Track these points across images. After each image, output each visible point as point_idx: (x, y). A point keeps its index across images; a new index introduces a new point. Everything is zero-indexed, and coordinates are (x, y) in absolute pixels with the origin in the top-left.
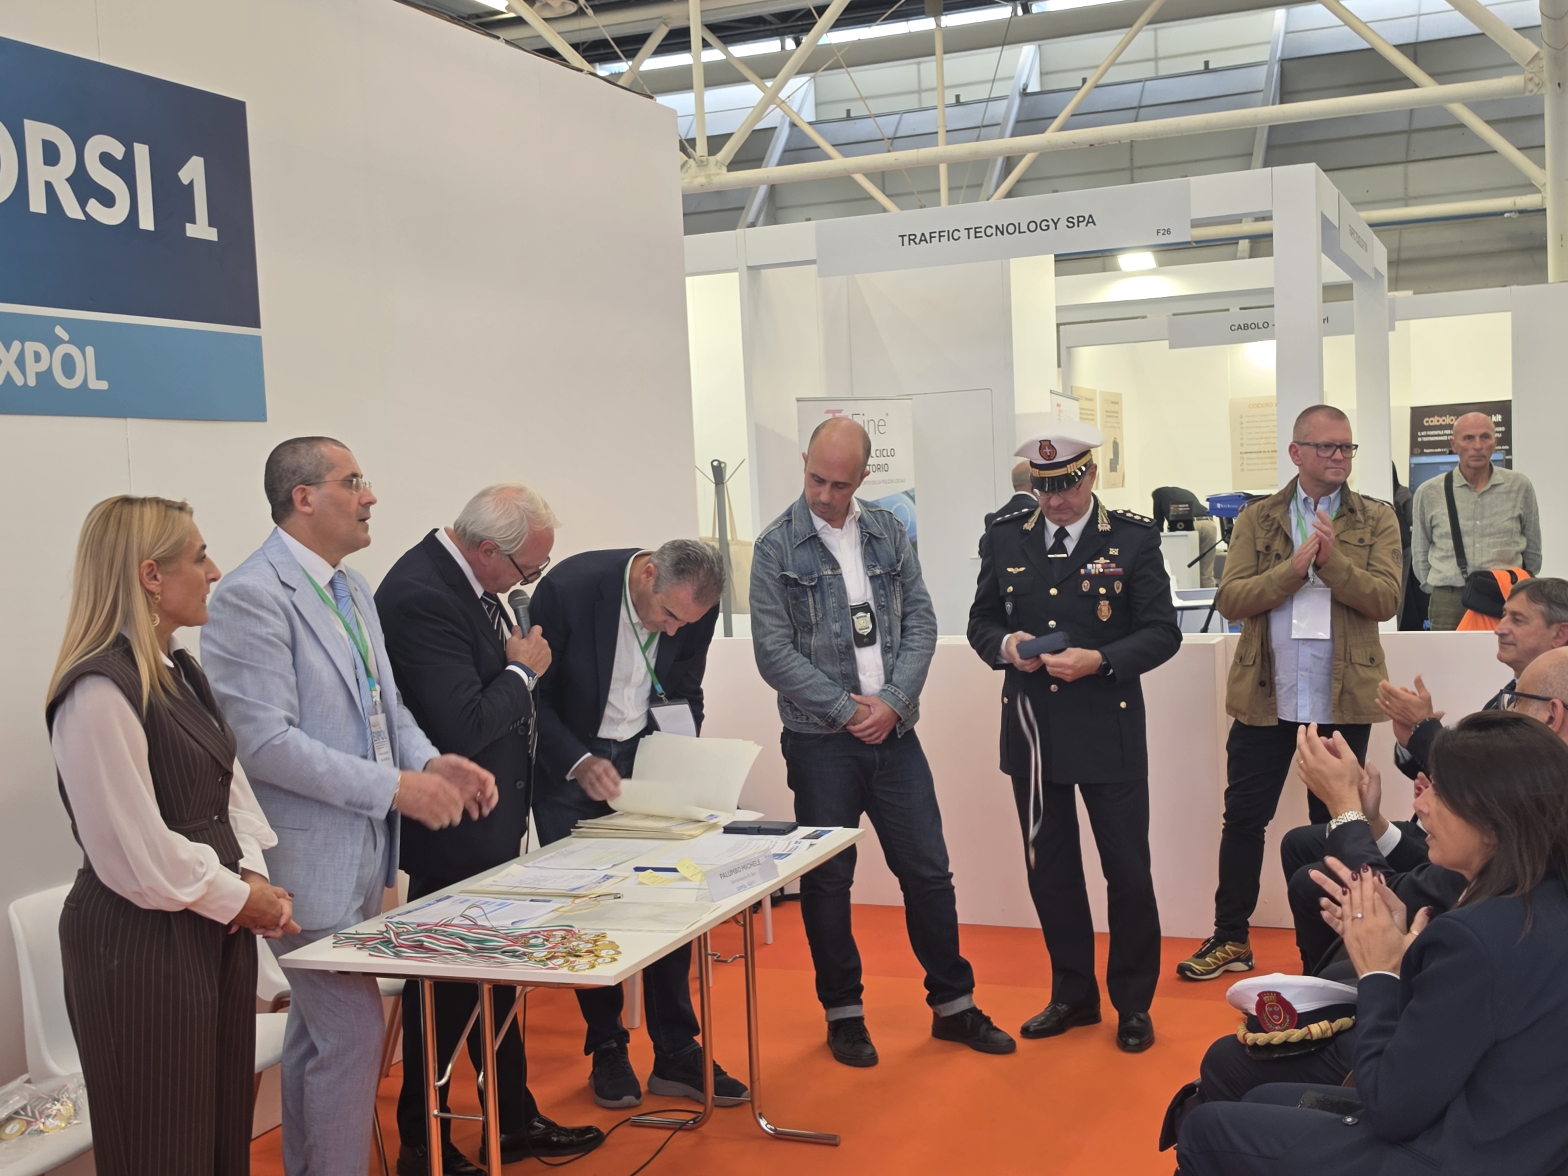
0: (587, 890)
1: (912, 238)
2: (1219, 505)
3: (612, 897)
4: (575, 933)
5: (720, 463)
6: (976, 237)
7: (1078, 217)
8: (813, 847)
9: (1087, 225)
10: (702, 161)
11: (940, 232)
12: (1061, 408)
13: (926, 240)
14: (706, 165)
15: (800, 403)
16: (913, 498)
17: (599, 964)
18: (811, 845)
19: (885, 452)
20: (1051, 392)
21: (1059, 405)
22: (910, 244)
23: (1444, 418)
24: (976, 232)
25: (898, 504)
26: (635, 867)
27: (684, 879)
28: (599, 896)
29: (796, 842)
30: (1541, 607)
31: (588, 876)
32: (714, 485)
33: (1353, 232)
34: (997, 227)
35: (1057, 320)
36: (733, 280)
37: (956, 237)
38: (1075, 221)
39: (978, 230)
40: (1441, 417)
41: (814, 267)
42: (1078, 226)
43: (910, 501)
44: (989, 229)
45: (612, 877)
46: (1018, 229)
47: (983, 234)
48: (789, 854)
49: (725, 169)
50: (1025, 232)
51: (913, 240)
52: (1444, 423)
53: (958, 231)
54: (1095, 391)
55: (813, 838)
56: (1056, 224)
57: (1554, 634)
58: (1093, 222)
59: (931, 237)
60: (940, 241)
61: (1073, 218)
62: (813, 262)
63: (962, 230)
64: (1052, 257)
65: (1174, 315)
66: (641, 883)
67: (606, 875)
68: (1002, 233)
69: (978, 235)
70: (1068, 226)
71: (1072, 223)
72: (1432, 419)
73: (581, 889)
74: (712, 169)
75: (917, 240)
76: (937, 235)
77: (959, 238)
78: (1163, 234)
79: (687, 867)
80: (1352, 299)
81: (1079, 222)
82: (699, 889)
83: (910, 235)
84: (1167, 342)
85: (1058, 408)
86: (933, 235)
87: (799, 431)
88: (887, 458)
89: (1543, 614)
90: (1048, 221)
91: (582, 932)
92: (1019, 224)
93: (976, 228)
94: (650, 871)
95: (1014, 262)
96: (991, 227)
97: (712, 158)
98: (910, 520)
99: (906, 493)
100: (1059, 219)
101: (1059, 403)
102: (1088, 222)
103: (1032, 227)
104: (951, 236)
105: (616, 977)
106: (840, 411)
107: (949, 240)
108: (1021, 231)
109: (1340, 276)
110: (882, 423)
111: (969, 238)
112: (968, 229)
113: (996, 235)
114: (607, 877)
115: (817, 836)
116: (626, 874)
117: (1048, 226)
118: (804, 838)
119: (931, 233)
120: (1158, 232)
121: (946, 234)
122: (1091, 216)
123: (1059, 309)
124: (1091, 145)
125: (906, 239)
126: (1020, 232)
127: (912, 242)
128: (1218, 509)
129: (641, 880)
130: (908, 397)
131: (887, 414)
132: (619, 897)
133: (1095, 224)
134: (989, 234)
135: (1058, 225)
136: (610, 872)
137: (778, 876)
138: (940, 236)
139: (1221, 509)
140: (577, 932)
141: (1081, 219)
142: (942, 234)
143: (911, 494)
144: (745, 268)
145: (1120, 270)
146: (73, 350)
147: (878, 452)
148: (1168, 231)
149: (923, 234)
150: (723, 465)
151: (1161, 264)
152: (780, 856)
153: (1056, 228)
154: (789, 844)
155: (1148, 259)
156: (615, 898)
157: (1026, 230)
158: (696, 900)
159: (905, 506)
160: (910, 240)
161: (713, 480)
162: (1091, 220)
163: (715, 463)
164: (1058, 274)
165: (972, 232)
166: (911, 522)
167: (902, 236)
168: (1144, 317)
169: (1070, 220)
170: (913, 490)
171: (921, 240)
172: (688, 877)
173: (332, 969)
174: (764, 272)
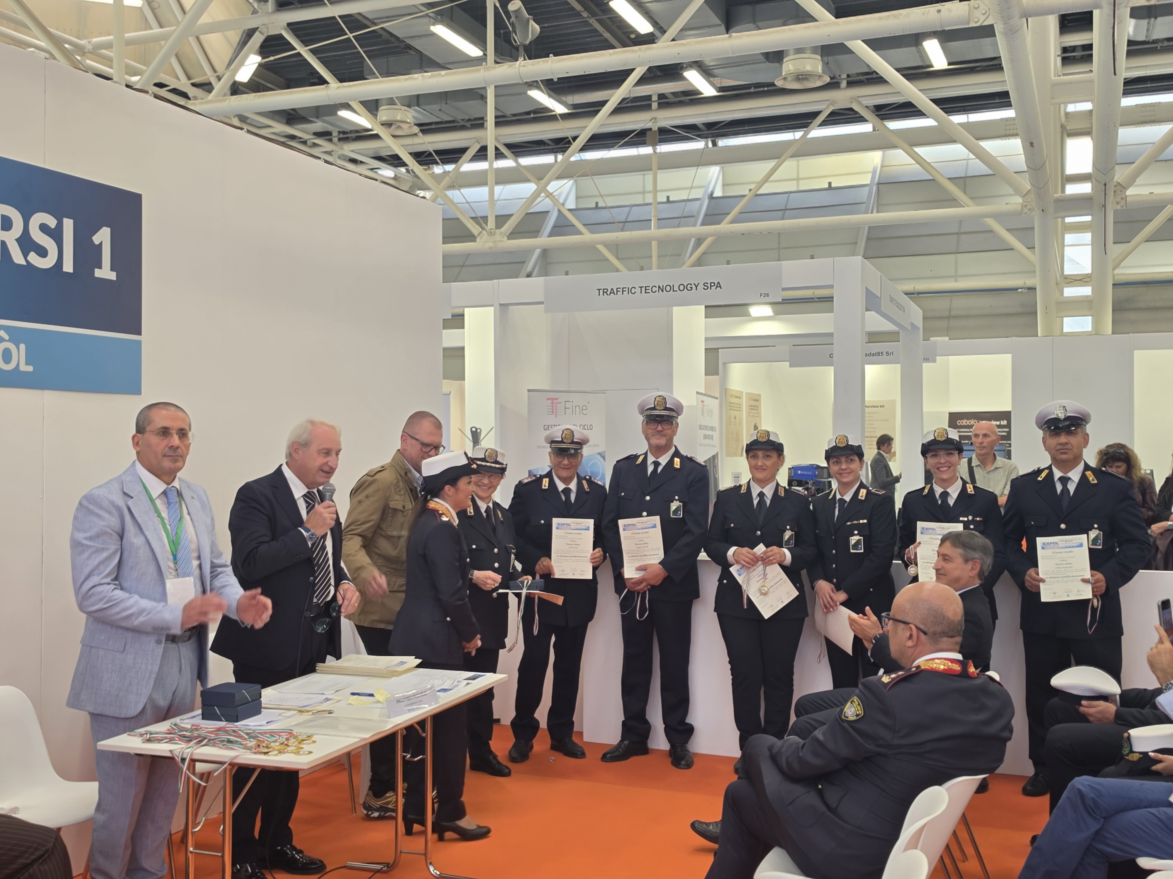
0: (311, 707)
1: (605, 291)
2: (799, 472)
3: (327, 712)
4: (294, 735)
5: (476, 429)
6: (646, 292)
7: (711, 283)
8: (469, 686)
9: (716, 289)
10: (491, 232)
11: (623, 288)
12: (704, 404)
13: (614, 293)
14: (495, 234)
15: (530, 393)
16: (604, 458)
17: (301, 754)
18: (468, 684)
19: (586, 427)
20: (697, 393)
21: (702, 402)
22: (603, 295)
23: (970, 421)
24: (646, 290)
25: (594, 461)
26: (351, 692)
27: (378, 702)
28: (318, 712)
29: (458, 682)
30: (960, 551)
31: (315, 698)
32: (472, 444)
33: (892, 300)
34: (659, 287)
35: (705, 346)
36: (490, 311)
37: (633, 292)
38: (709, 285)
39: (647, 288)
40: (968, 420)
41: (542, 306)
42: (711, 289)
43: (602, 460)
44: (654, 288)
45: (331, 699)
46: (672, 288)
47: (650, 291)
48: (451, 690)
49: (506, 238)
50: (677, 291)
51: (606, 292)
52: (970, 424)
53: (635, 288)
54: (742, 392)
55: (471, 679)
56: (696, 287)
57: (970, 567)
58: (720, 287)
59: (617, 291)
60: (623, 294)
61: (708, 284)
62: (542, 303)
63: (637, 287)
64: (704, 306)
65: (794, 346)
66: (350, 704)
67: (326, 698)
68: (662, 291)
69: (647, 291)
70: (704, 288)
71: (706, 286)
72: (962, 421)
73: (309, 707)
74: (498, 237)
75: (608, 293)
76: (621, 290)
77: (635, 292)
78: (764, 296)
79: (381, 695)
80: (899, 341)
81: (711, 286)
82: (381, 708)
83: (604, 289)
84: (788, 363)
85: (702, 403)
86: (618, 290)
87: (528, 411)
88: (587, 430)
89: (961, 555)
90: (691, 285)
91: (298, 734)
92: (673, 285)
93: (646, 287)
94: (357, 696)
95: (675, 309)
96: (656, 287)
97: (497, 231)
98: (601, 471)
99: (599, 454)
100: (698, 284)
101: (703, 400)
102: (717, 287)
103: (682, 287)
104: (630, 291)
105: (308, 763)
106: (557, 399)
107: (628, 293)
108: (675, 290)
109: (889, 327)
110: (584, 408)
111: (641, 293)
112: (641, 287)
113: (659, 292)
114: (327, 700)
115: (474, 678)
116: (340, 698)
117: (692, 288)
118: (466, 679)
119: (617, 289)
120: (761, 295)
121: (627, 289)
122: (718, 283)
123: (706, 339)
124: (743, 234)
125: (601, 291)
126: (673, 291)
127: (605, 293)
128: (799, 475)
129: (350, 702)
130: (603, 392)
131: (588, 402)
132: (332, 713)
133: (721, 288)
134: (654, 291)
135: (698, 287)
136: (329, 697)
137: (439, 703)
138: (623, 291)
139: (801, 475)
140: (295, 734)
141: (713, 284)
142: (624, 289)
143: (603, 455)
144: (498, 305)
145: (750, 316)
146: (12, 346)
147: (581, 426)
148: (768, 295)
149: (612, 289)
150: (479, 431)
151: (777, 313)
152: (445, 690)
153: (696, 289)
154: (453, 683)
155: (767, 311)
156: (329, 713)
157: (678, 290)
158: (379, 716)
159: (598, 462)
160: (604, 292)
161: (472, 440)
162: (718, 285)
163: (474, 429)
164: (706, 317)
165: (643, 289)
166: (602, 473)
167: (599, 290)
168: (774, 346)
169: (706, 284)
170: (604, 452)
171: (611, 293)
172: (381, 700)
173: (132, 752)
174: (510, 307)
